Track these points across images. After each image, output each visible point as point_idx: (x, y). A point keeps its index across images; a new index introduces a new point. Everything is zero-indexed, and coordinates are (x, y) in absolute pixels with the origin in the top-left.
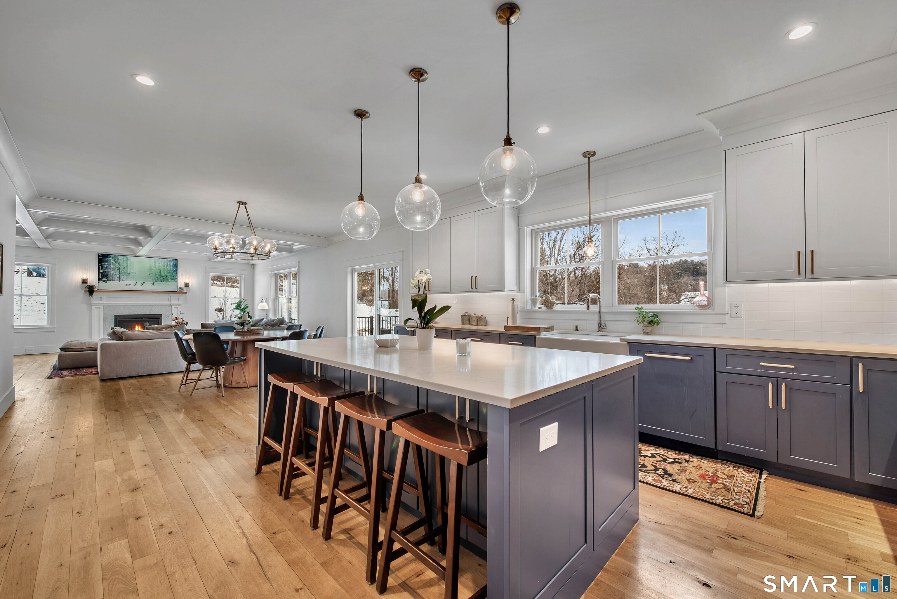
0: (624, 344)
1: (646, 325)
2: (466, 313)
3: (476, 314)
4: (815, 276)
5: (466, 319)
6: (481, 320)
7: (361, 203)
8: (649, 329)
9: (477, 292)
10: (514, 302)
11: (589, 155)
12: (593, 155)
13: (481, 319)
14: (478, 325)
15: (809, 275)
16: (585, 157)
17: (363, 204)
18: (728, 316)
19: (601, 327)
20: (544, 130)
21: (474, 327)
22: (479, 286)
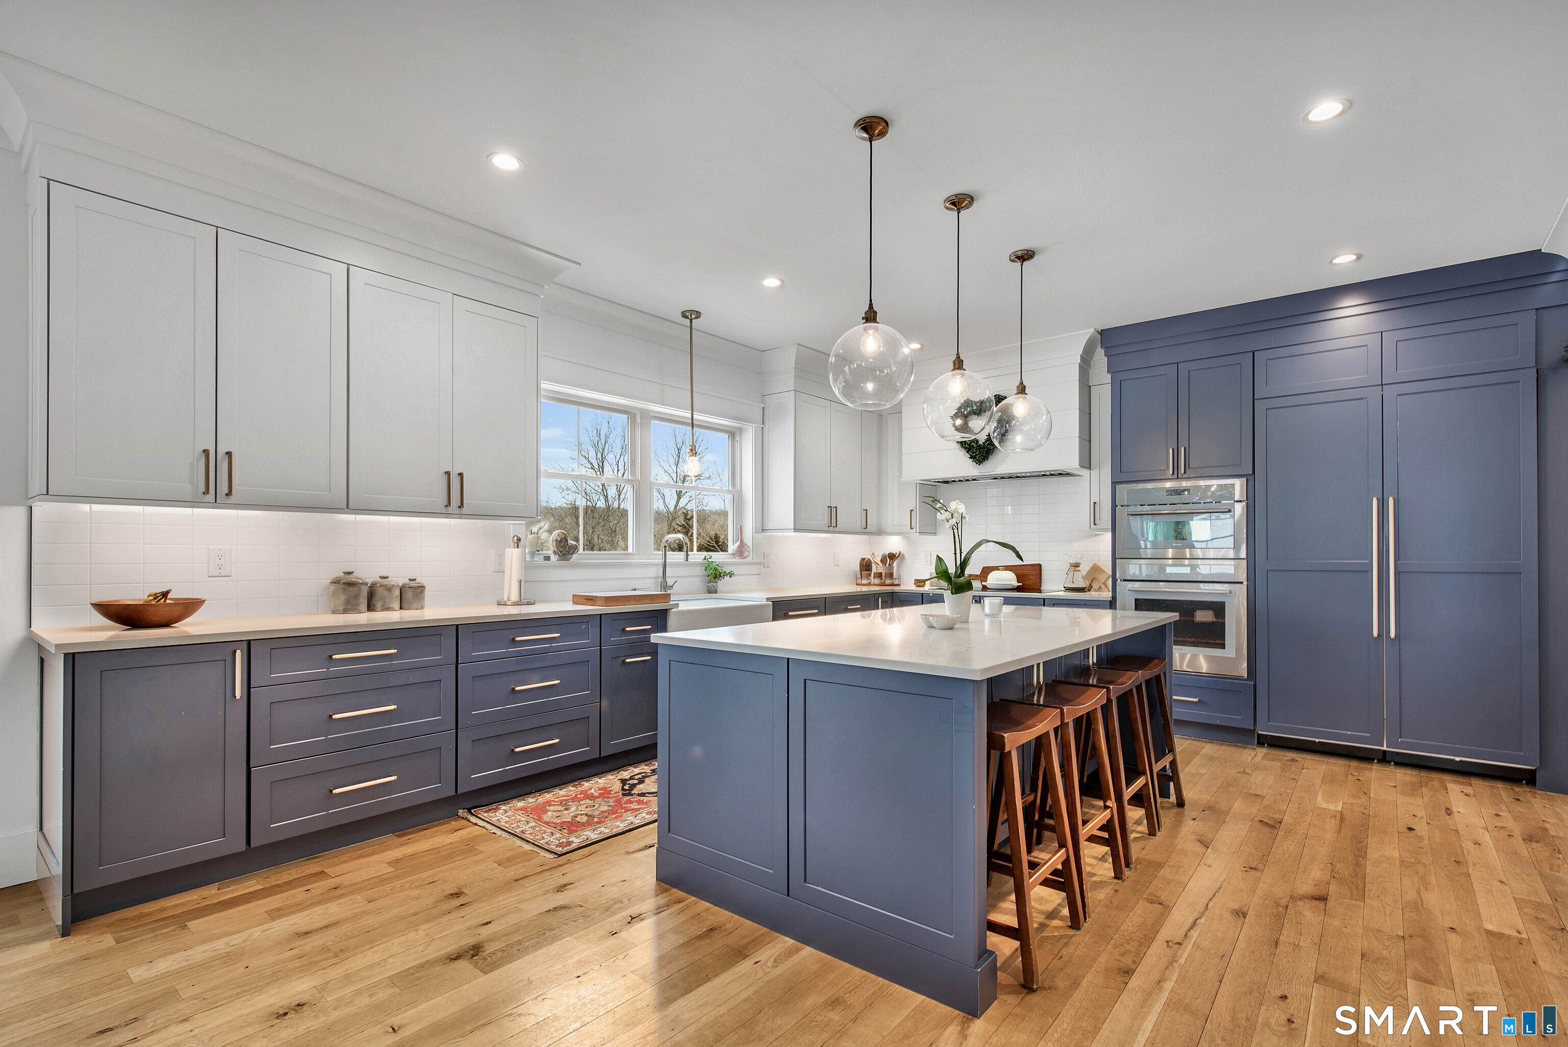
1: (711, 580)
2: (350, 576)
3: (387, 577)
8: (715, 585)
16: (686, 317)
18: (762, 565)
22: (465, 501)
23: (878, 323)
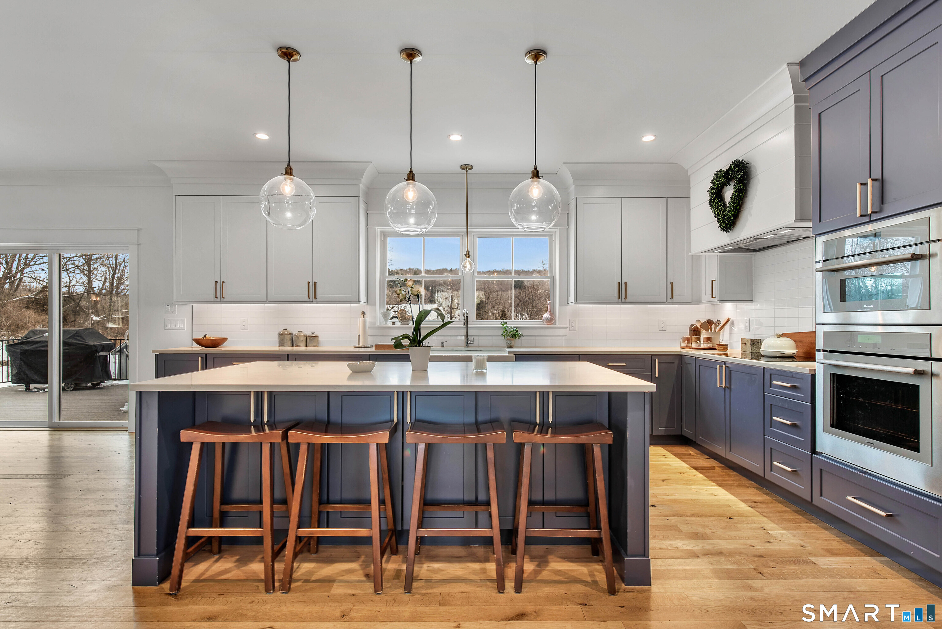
0: (512, 356)
1: (509, 339)
2: (286, 331)
3: (302, 332)
4: (627, 301)
5: (288, 339)
6: (310, 339)
7: (290, 179)
8: (513, 342)
9: (317, 303)
10: (365, 316)
11: (466, 168)
12: (470, 169)
13: (313, 339)
14: (307, 346)
15: (623, 300)
16: (463, 169)
17: (292, 180)
18: (568, 329)
19: (468, 343)
20: (456, 138)
21: (302, 349)
22: (318, 296)
23: (293, 176)
